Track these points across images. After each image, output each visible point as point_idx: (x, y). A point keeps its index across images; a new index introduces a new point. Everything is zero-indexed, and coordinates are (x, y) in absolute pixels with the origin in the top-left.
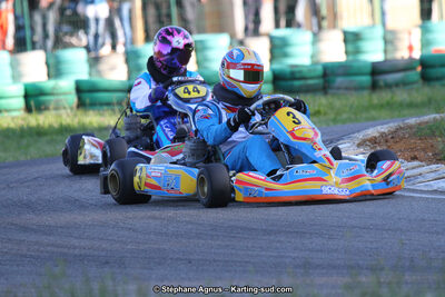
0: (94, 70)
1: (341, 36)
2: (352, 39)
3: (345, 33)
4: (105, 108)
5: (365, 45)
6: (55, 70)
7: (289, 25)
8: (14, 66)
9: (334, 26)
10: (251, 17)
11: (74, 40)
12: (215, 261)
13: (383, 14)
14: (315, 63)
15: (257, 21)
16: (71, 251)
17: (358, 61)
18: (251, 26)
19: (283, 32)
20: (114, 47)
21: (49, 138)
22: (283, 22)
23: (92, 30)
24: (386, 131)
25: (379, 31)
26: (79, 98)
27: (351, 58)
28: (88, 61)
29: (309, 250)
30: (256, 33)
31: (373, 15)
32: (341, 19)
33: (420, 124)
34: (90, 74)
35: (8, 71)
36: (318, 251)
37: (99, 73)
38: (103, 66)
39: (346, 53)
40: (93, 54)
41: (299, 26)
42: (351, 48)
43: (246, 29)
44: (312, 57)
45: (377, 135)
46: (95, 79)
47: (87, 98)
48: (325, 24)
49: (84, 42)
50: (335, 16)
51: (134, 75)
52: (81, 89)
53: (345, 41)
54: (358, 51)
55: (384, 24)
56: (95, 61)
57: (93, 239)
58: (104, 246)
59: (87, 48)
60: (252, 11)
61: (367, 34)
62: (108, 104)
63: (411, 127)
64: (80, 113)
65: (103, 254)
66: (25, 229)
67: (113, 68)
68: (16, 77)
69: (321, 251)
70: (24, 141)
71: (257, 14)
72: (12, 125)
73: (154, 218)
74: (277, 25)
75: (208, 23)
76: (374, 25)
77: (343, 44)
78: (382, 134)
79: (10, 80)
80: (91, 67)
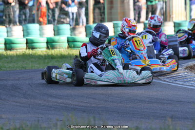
0: (73, 33)
1: (173, 25)
2: (177, 25)
3: (175, 23)
6: (57, 32)
8: (41, 30)
9: (169, 20)
10: (137, 15)
21: (56, 60)
28: (70, 30)
29: (167, 110)
30: (139, 22)
31: (186, 16)
32: (172, 18)
34: (71, 35)
35: (38, 32)
37: (75, 35)
38: (77, 32)
39: (175, 31)
42: (176, 29)
45: (192, 65)
46: (73, 37)
50: (170, 16)
52: (69, 41)
56: (73, 30)
61: (183, 24)
66: (51, 96)
67: (80, 33)
68: (41, 35)
70: (46, 61)
71: (139, 14)
72: (42, 54)
74: (147, 19)
75: (119, 16)
76: (186, 21)
77: (173, 28)
79: (39, 36)
80: (71, 32)
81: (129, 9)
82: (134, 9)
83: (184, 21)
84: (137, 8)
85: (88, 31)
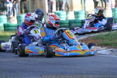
0: (8, 21)
1: (74, 13)
2: (77, 14)
3: (75, 12)
4: (11, 31)
5: (80, 15)
7: (60, 10)
9: (72, 10)
10: (50, 8)
11: (3, 13)
12: (40, 72)
13: (85, 7)
14: (67, 20)
15: (52, 9)
16: (2, 69)
17: (78, 19)
18: (50, 10)
19: (58, 12)
20: (14, 15)
22: (58, 9)
23: (8, 11)
24: (85, 38)
25: (84, 12)
26: (5, 28)
27: (76, 19)
28: (7, 19)
30: (51, 12)
31: (82, 7)
32: (74, 8)
33: (94, 36)
34: (7, 22)
36: (67, 69)
37: (10, 22)
38: (11, 20)
39: (75, 17)
40: (8, 17)
41: (63, 10)
42: (76, 16)
43: (49, 11)
44: (66, 18)
45: (83, 39)
46: (9, 23)
47: (6, 28)
48: (69, 9)
49: (6, 14)
50: (72, 8)
51: (19, 22)
52: (5, 26)
53: (75, 14)
54: (78, 17)
55: (85, 10)
56: (9, 19)
57: (8, 65)
58: (11, 67)
59: (7, 15)
60: (50, 6)
61: (80, 12)
62: (12, 30)
63: (92, 37)
64: (5, 32)
65: (10, 69)
67: (14, 21)
69: (68, 69)
71: (52, 7)
73: (24, 60)
74: (57, 10)
76: (82, 10)
77: (74, 15)
78: (84, 39)
80: (8, 20)
81: (45, 4)
82: (48, 4)
83: (81, 11)
84: (50, 3)
85: (18, 19)
